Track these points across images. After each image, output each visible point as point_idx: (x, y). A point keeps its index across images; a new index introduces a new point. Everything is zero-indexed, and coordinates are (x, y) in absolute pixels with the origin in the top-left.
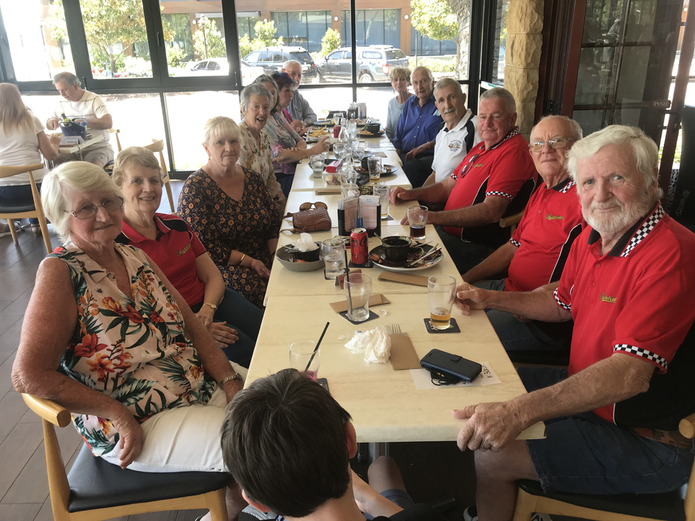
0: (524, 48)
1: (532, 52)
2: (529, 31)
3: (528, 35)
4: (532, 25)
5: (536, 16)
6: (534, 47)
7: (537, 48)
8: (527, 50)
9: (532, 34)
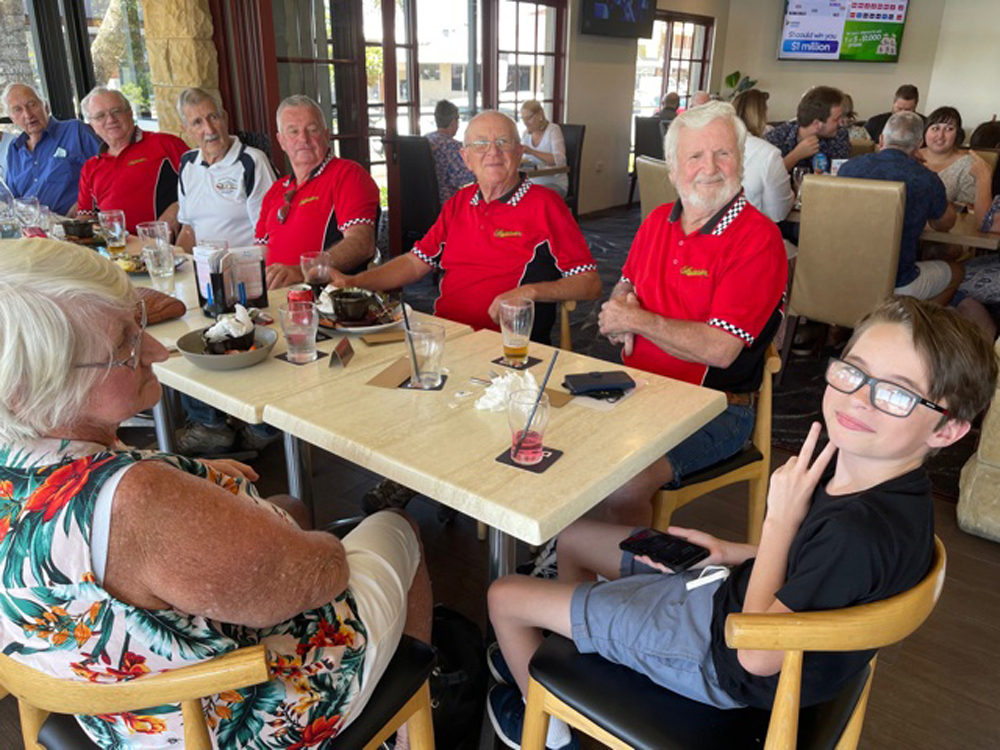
0: (194, 58)
1: (206, 64)
2: (195, 34)
3: (195, 39)
4: (199, 26)
5: (202, 15)
6: (207, 59)
7: (212, 59)
8: (198, 61)
9: (200, 39)
